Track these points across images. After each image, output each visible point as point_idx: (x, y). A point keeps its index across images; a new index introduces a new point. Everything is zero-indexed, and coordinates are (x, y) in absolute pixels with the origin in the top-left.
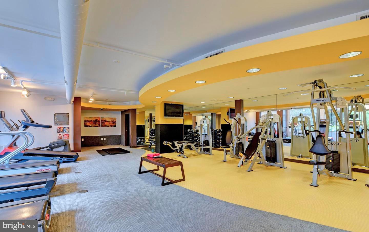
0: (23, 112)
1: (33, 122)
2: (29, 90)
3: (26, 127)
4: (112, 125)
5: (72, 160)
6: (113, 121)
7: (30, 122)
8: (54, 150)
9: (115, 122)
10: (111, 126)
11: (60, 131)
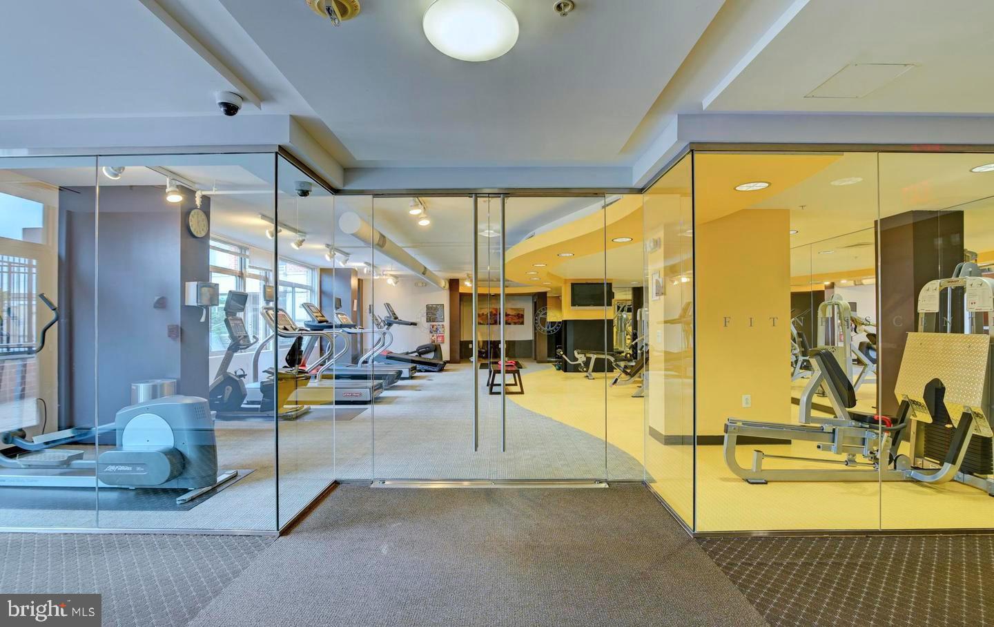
0: (388, 306)
1: (396, 318)
2: (396, 277)
3: (390, 325)
4: (516, 321)
5: (436, 370)
6: (519, 314)
7: (392, 319)
8: (423, 356)
9: (522, 316)
10: (515, 323)
11: (433, 330)
